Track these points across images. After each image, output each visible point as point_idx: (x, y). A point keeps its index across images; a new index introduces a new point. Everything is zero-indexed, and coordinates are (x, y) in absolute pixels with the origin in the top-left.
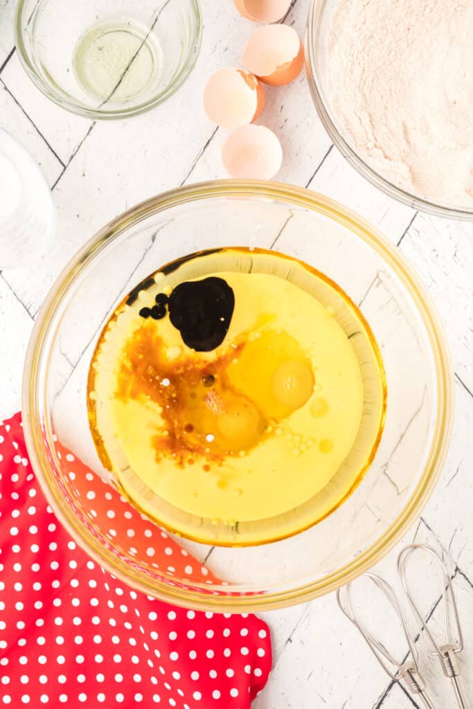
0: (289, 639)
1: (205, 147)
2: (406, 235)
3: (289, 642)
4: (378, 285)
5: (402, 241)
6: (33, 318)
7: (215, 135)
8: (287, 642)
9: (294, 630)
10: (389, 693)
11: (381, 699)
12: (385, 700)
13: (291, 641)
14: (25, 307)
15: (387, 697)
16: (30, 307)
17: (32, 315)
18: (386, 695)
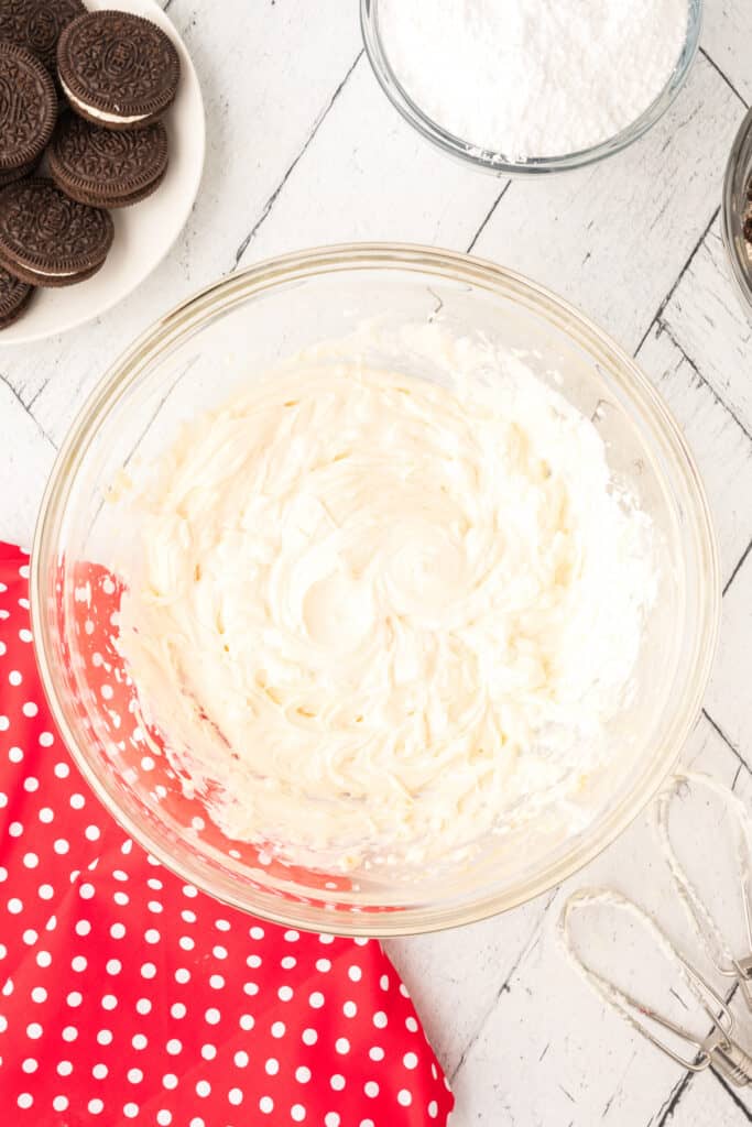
0: (505, 986)
1: (334, 98)
2: (702, 248)
3: (505, 991)
4: (658, 333)
5: (693, 260)
6: (28, 409)
7: (351, 76)
8: (501, 991)
9: (514, 968)
10: (690, 1082)
11: (676, 1092)
12: (684, 1093)
13: (508, 990)
14: (14, 391)
15: (687, 1089)
16: (21, 392)
17: (27, 404)
18: (684, 1086)
